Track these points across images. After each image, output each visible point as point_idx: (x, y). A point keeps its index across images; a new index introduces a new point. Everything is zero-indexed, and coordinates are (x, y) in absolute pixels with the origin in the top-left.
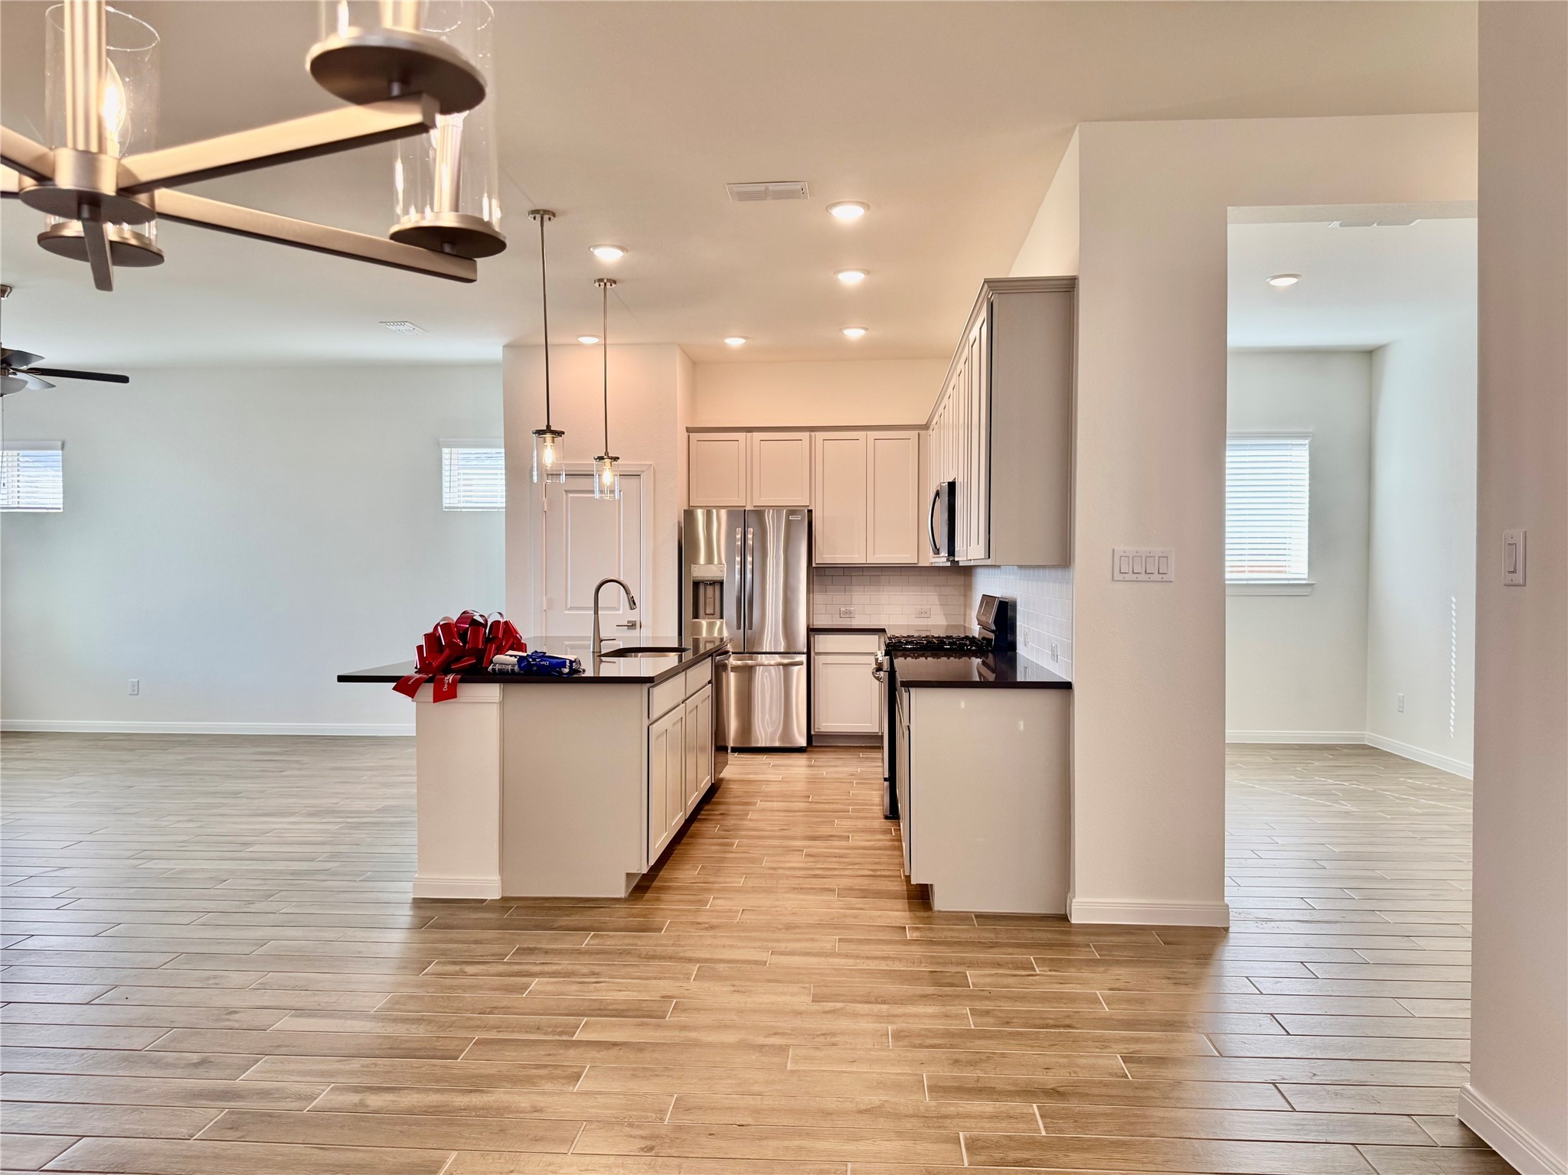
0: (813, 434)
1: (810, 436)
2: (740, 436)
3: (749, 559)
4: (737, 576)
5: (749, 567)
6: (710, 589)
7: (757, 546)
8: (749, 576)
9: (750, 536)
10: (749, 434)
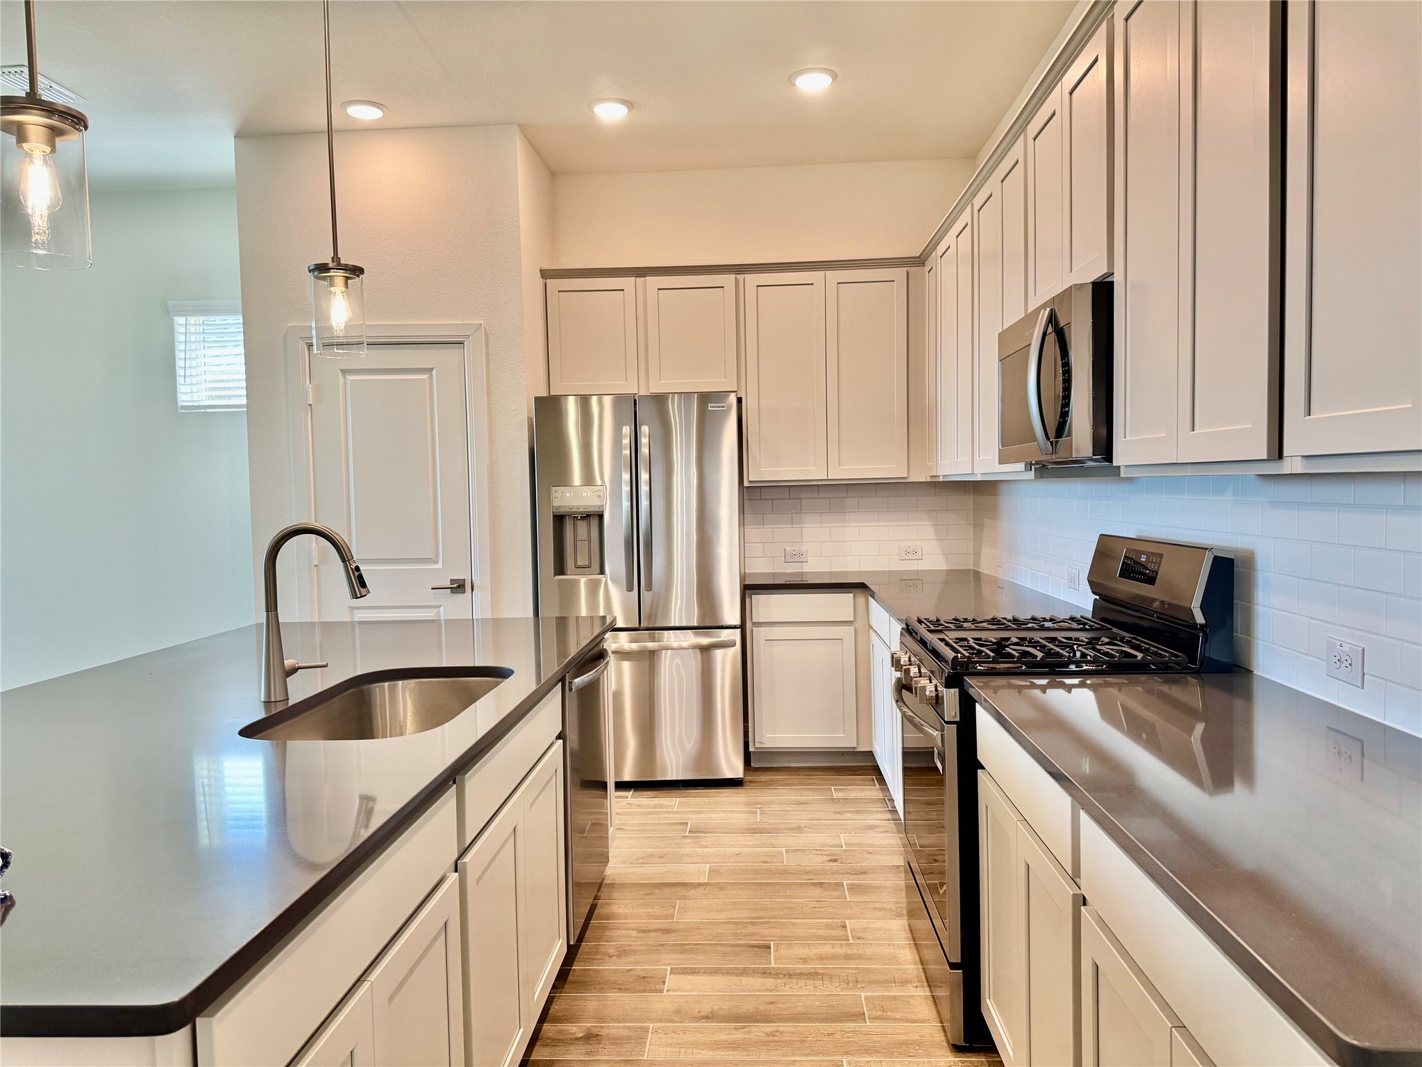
0: (740, 277)
1: (736, 280)
2: (627, 282)
3: (644, 476)
4: (626, 504)
5: (644, 489)
6: (582, 527)
7: (658, 453)
8: (644, 503)
9: (644, 441)
10: (640, 280)
